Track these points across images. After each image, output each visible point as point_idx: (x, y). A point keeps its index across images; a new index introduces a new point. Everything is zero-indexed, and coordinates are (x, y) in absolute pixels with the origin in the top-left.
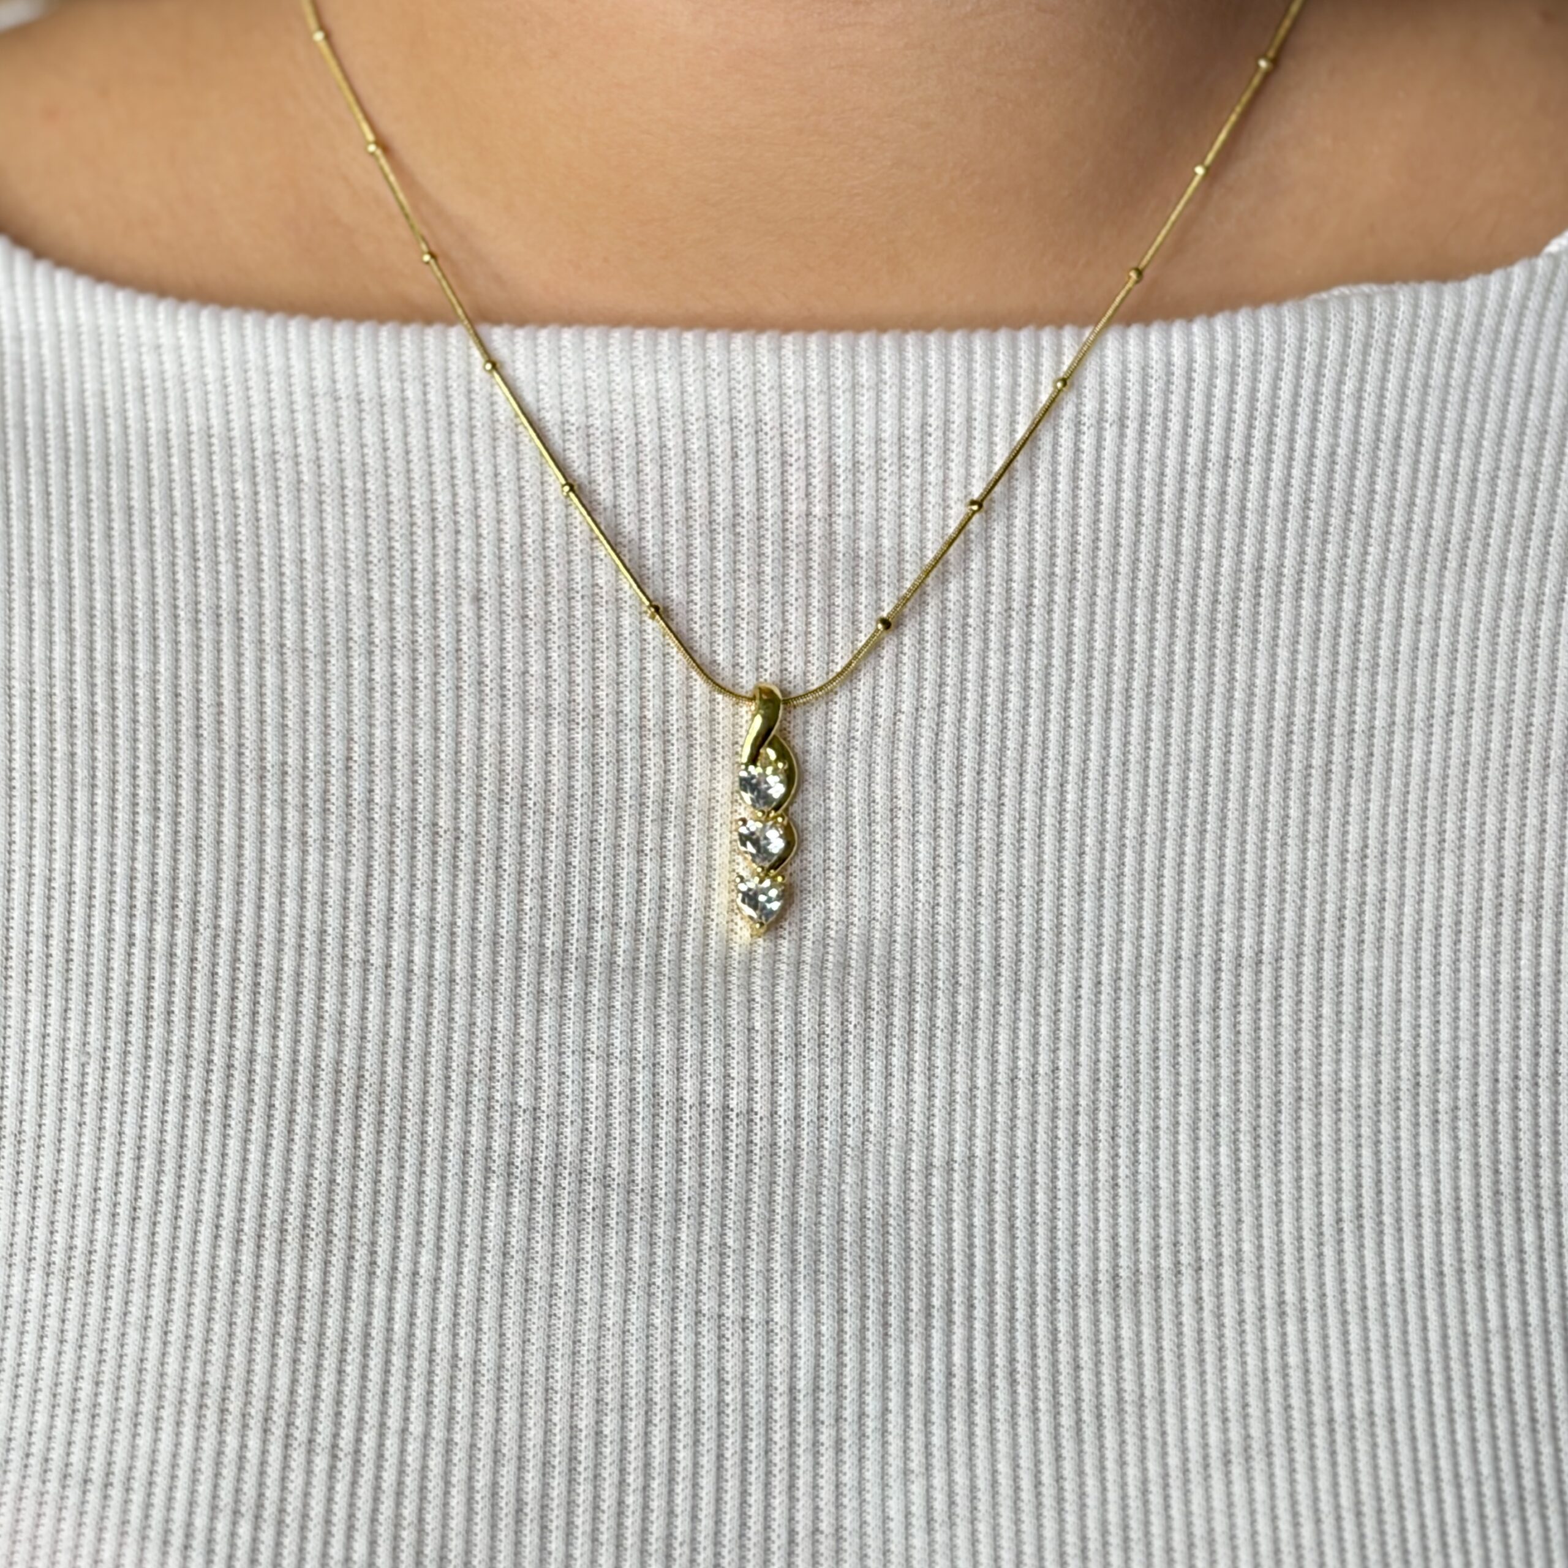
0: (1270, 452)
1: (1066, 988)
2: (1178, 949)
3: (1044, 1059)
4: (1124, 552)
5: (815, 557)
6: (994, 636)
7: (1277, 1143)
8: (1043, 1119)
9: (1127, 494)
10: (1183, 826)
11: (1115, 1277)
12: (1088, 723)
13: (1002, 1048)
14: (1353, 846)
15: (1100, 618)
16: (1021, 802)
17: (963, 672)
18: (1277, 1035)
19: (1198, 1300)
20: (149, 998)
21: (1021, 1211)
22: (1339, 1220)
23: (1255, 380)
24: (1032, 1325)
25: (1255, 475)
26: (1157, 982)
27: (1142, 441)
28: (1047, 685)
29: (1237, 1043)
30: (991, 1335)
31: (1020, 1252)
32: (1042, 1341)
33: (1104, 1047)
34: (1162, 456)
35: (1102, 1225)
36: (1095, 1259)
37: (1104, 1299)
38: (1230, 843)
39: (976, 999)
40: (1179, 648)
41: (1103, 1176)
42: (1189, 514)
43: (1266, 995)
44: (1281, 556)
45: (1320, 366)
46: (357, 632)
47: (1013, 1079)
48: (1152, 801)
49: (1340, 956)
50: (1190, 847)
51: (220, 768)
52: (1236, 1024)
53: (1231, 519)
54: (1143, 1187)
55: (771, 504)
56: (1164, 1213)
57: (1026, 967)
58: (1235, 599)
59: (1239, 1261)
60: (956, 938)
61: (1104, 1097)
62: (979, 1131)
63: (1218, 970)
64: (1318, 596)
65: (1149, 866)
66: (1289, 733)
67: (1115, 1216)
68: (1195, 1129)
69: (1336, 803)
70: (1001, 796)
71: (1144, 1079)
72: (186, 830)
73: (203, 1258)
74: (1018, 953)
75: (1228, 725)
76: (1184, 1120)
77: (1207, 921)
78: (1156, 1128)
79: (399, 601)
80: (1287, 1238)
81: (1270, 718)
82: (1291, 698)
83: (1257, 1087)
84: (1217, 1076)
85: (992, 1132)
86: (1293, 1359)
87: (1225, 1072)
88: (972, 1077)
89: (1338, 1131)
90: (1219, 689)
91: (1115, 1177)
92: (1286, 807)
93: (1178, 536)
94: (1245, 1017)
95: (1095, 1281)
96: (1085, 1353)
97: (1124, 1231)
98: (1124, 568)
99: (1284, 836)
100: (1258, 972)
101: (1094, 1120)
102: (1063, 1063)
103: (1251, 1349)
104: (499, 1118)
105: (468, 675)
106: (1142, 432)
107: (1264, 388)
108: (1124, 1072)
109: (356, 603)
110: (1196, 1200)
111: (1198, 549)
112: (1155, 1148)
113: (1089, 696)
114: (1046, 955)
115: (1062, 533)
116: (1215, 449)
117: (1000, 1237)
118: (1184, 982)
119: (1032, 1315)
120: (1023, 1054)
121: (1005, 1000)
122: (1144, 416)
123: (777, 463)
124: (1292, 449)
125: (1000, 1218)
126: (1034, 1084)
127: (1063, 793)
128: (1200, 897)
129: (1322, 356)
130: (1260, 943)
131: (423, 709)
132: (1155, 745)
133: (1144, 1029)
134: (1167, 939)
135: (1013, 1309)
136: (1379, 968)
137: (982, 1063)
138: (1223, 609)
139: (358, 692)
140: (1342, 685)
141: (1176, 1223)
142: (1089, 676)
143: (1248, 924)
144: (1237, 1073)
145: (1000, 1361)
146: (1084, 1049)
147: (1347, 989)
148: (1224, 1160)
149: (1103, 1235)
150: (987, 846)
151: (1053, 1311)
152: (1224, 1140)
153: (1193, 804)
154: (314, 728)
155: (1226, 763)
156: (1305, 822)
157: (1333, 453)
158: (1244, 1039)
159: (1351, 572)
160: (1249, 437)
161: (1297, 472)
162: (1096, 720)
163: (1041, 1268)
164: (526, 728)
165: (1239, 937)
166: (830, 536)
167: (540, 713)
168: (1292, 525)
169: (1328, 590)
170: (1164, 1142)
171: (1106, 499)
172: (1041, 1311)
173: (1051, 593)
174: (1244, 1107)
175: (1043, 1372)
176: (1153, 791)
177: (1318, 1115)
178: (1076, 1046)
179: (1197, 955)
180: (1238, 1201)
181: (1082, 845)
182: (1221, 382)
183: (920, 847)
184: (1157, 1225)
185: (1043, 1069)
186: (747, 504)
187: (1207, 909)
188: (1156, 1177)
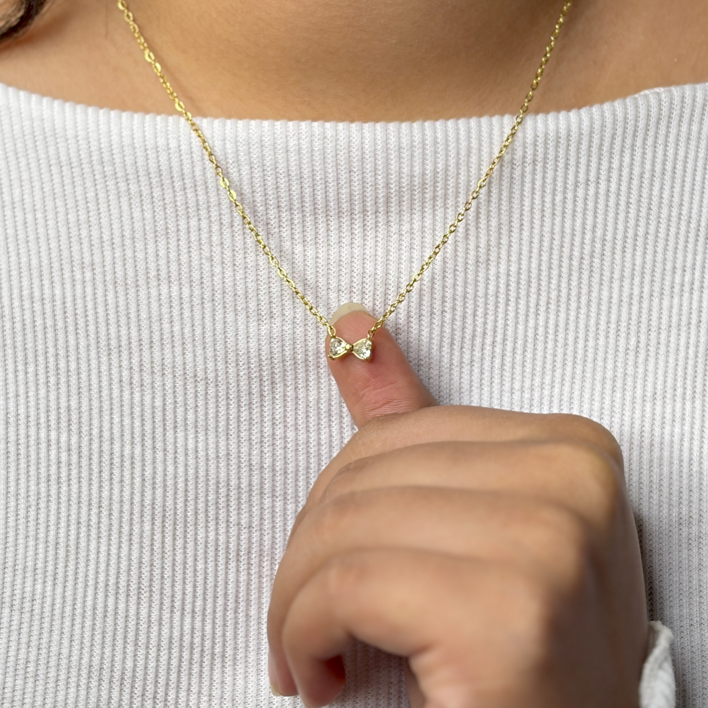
20: (59, 473)
104: (233, 531)
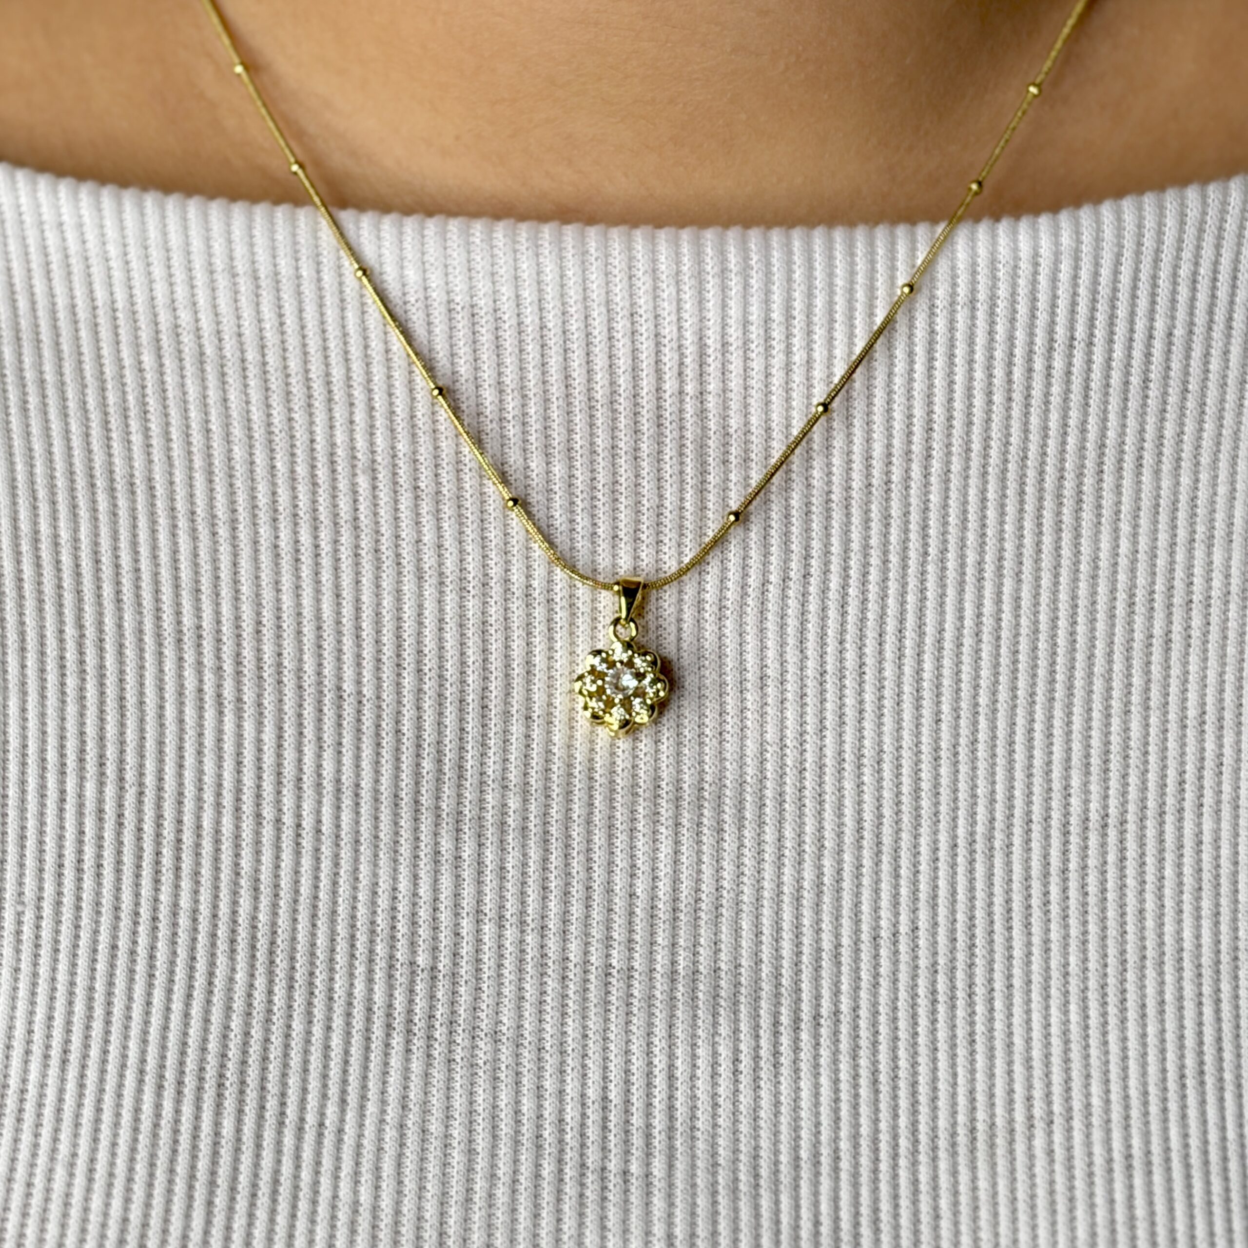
0: (1112, 333)
1: (924, 849)
2: (1029, 813)
3: (904, 918)
4: (976, 430)
5: (688, 434)
6: (855, 511)
7: (1124, 1001)
8: (903, 977)
9: (979, 374)
10: (1033, 694)
11: (973, 1130)
12: (943, 595)
13: (865, 908)
14: (1192, 713)
15: (954, 495)
16: (881, 670)
17: (827, 545)
18: (1122, 896)
19: (1050, 1153)
21: (884, 1067)
22: (1182, 1076)
23: (1097, 265)
24: (895, 1176)
25: (1098, 357)
26: (1010, 845)
27: (992, 323)
28: (904, 559)
29: (1085, 904)
30: (856, 1185)
31: (883, 1106)
32: (904, 1191)
33: (961, 907)
34: (1011, 338)
35: (961, 1080)
36: (954, 1113)
37: (962, 1150)
38: (1077, 710)
39: (840, 862)
40: (1028, 524)
41: (961, 1033)
42: (1037, 392)
43: (1111, 858)
44: (1122, 434)
45: (1158, 251)
46: (263, 500)
47: (876, 938)
48: (1004, 670)
49: (1181, 819)
50: (1039, 715)
51: (141, 631)
52: (1084, 886)
53: (1075, 397)
54: (999, 1044)
55: (647, 384)
56: (1018, 1068)
57: (887, 830)
58: (1080, 475)
59: (1088, 1115)
60: (821, 803)
61: (961, 957)
62: (845, 988)
63: (1066, 833)
64: (1157, 472)
65: (1001, 733)
66: (1132, 604)
67: (973, 1071)
68: (1046, 988)
69: (1175, 671)
70: (862, 665)
71: (998, 939)
72: (111, 691)
73: (128, 1101)
74: (880, 816)
75: (1074, 597)
76: (1036, 978)
77: (1056, 785)
78: (1010, 986)
79: (301, 470)
80: (1134, 1093)
81: (1113, 590)
82: (1133, 570)
83: (1104, 947)
84: (1066, 936)
85: (857, 989)
86: (1140, 1212)
87: (1074, 932)
88: (837, 936)
89: (1181, 989)
90: (1065, 562)
91: (972, 1034)
92: (1129, 676)
93: (1027, 414)
94: (1092, 879)
95: (954, 1134)
96: (944, 1203)
97: (981, 1086)
98: (976, 446)
99: (1128, 703)
100: (1104, 835)
101: (952, 979)
102: (923, 923)
103: (1100, 1200)
105: (366, 543)
106: (992, 313)
107: (1105, 272)
108: (979, 932)
109: (260, 471)
110: (1047, 1056)
111: (1045, 428)
112: (1009, 1006)
113: (944, 569)
114: (906, 818)
115: (918, 412)
116: (1061, 331)
117: (864, 1092)
118: (1035, 845)
119: (895, 1167)
120: (885, 914)
121: (867, 862)
122: (993, 299)
123: (651, 343)
124: (1132, 331)
125: (864, 1073)
126: (895, 943)
127: (920, 662)
128: (1049, 763)
129: (1160, 242)
130: (1106, 807)
131: (326, 576)
132: (1007, 616)
133: (998, 889)
134: (1019, 803)
135: (876, 1160)
136: (1217, 831)
137: (846, 922)
138: (1069, 485)
139: (265, 558)
140: (1180, 557)
141: (1029, 1079)
142: (944, 551)
143: (1094, 788)
144: (1085, 933)
145: (865, 1210)
146: (942, 911)
147: (1188, 851)
148: (1074, 1017)
149: (962, 1090)
150: (850, 713)
151: (915, 1163)
152: (1074, 999)
153: (1042, 672)
154: (225, 592)
155: (1073, 633)
156: (1147, 690)
157: (1170, 334)
158: (1092, 900)
159: (1188, 447)
160: (1092, 319)
161: (1137, 354)
162: (951, 592)
163: (903, 1121)
164: (421, 595)
165: (1087, 802)
166: (702, 414)
167: (434, 581)
168: (1133, 405)
169: (1167, 467)
170: (1018, 999)
171: (959, 378)
172: (903, 1162)
173: (908, 470)
174: (1092, 965)
175: (905, 1221)
176: (1004, 660)
177: (1161, 973)
178: (934, 906)
179: (1047, 818)
180: (1087, 1057)
181: (939, 712)
182: (1065, 267)
183: (788, 714)
184: (1011, 1081)
185: (904, 928)
186: (623, 381)
187: (1056, 774)
188: (1010, 1034)
